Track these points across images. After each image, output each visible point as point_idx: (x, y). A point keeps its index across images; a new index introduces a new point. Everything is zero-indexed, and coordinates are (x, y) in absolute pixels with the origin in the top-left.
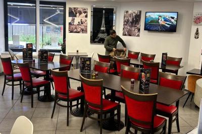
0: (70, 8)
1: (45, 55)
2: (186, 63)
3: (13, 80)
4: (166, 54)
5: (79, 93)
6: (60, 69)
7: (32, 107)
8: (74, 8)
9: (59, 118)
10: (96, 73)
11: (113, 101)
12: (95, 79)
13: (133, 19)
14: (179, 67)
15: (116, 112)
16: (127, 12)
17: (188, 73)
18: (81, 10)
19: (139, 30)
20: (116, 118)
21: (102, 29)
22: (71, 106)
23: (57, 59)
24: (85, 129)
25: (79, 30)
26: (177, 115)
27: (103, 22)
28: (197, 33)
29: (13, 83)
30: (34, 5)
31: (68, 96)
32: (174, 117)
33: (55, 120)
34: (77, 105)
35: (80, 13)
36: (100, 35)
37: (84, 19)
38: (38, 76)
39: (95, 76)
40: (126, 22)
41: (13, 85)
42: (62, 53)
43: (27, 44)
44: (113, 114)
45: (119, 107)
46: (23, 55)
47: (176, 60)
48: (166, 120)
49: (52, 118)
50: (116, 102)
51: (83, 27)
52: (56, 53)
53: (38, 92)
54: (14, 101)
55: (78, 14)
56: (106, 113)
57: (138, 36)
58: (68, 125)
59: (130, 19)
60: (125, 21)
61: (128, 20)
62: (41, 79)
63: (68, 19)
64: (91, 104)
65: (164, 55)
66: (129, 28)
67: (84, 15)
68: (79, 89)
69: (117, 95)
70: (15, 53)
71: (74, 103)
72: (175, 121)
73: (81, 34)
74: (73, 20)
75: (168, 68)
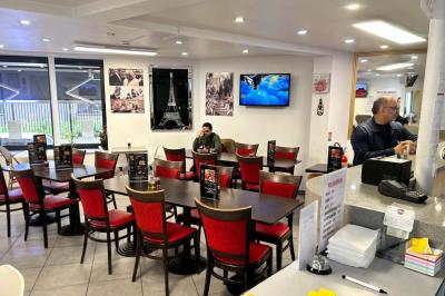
0: (111, 70)
1: (67, 153)
2: (306, 156)
3: (9, 201)
4: (274, 143)
5: (130, 217)
6: (97, 176)
7: (46, 246)
8: (119, 70)
9: (96, 261)
10: (158, 179)
11: (187, 225)
12: (155, 189)
13: (221, 87)
14: (296, 162)
15: (192, 243)
16: (211, 75)
17: (307, 171)
18: (132, 73)
19: (231, 105)
20: (193, 252)
21: (170, 104)
22: (117, 239)
23: (90, 161)
24: (141, 276)
25: (129, 107)
26: (291, 239)
27: (172, 92)
28: (320, 107)
29: (8, 207)
30: (45, 65)
31: (108, 223)
32: (285, 243)
33: (87, 265)
34: (128, 236)
35: (130, 79)
36: (169, 116)
37: (137, 89)
38: (57, 191)
39: (155, 185)
40: (210, 93)
41: (8, 211)
42: (101, 150)
43: (35, 136)
44: (188, 247)
45: (196, 235)
46: (30, 155)
47: (291, 151)
48: (271, 249)
49: (82, 261)
50: (192, 226)
51: (136, 103)
52: (88, 151)
53: (58, 219)
54: (13, 240)
55: (126, 81)
56: (176, 246)
57: (231, 114)
58: (110, 272)
59: (217, 88)
60: (208, 91)
61: (213, 89)
62: (64, 196)
63: (109, 90)
64: (148, 234)
65: (272, 144)
66: (215, 102)
67: (136, 81)
68: (129, 209)
69: (194, 213)
70: (13, 153)
71: (123, 233)
72: (289, 249)
73: (133, 115)
74: (118, 91)
75: (277, 165)
